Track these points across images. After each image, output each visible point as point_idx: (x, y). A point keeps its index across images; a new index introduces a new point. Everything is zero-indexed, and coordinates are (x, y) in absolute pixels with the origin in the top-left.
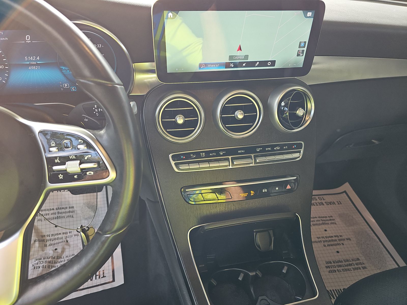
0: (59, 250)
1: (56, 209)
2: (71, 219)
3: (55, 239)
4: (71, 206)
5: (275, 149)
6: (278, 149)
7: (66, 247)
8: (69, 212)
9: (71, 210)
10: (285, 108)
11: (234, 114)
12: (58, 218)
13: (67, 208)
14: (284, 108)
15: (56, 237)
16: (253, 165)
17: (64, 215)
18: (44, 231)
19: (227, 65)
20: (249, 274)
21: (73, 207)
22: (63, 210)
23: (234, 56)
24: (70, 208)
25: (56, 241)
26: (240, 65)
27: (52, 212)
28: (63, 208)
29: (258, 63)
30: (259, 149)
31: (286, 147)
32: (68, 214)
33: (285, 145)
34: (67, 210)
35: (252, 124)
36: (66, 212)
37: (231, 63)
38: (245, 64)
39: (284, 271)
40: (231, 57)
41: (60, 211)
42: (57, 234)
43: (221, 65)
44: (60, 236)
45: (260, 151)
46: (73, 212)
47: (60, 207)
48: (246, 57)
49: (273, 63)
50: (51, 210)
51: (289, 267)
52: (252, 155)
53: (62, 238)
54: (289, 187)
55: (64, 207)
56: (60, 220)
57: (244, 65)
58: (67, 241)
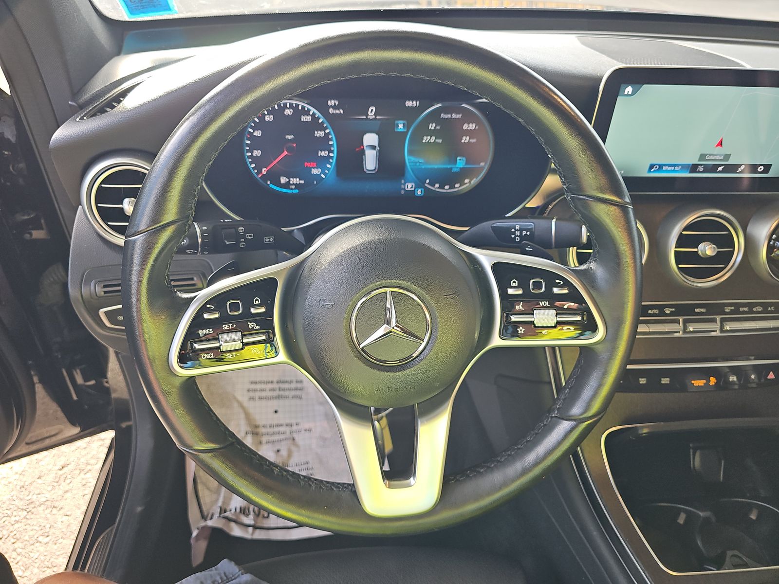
0: (284, 453)
1: (278, 382)
2: (298, 402)
3: (274, 434)
4: (299, 379)
5: (754, 309)
6: (760, 310)
7: (294, 448)
8: (296, 389)
9: (299, 385)
10: (777, 242)
11: (697, 248)
12: (279, 397)
13: (291, 382)
14: (774, 243)
15: (276, 429)
16: (718, 333)
17: (287, 393)
18: (257, 417)
19: (694, 168)
20: (698, 514)
21: (301, 382)
22: (286, 386)
23: (707, 154)
24: (297, 382)
25: (276, 437)
26: (714, 168)
27: (270, 386)
28: (286, 382)
29: (743, 167)
30: (730, 308)
31: (772, 308)
32: (293, 393)
33: (771, 304)
34: (293, 385)
35: (723, 266)
36: (289, 389)
37: (701, 165)
38: (722, 167)
39: (753, 517)
40: (703, 157)
41: (282, 386)
42: (278, 426)
43: (684, 167)
44: (282, 429)
45: (731, 313)
46: (301, 389)
47: (282, 379)
48: (727, 157)
49: (767, 168)
50: (269, 382)
51: (762, 511)
52: (718, 318)
53: (284, 433)
54: (771, 376)
55: (288, 379)
56: (281, 402)
57: (720, 169)
58: (294, 439)
